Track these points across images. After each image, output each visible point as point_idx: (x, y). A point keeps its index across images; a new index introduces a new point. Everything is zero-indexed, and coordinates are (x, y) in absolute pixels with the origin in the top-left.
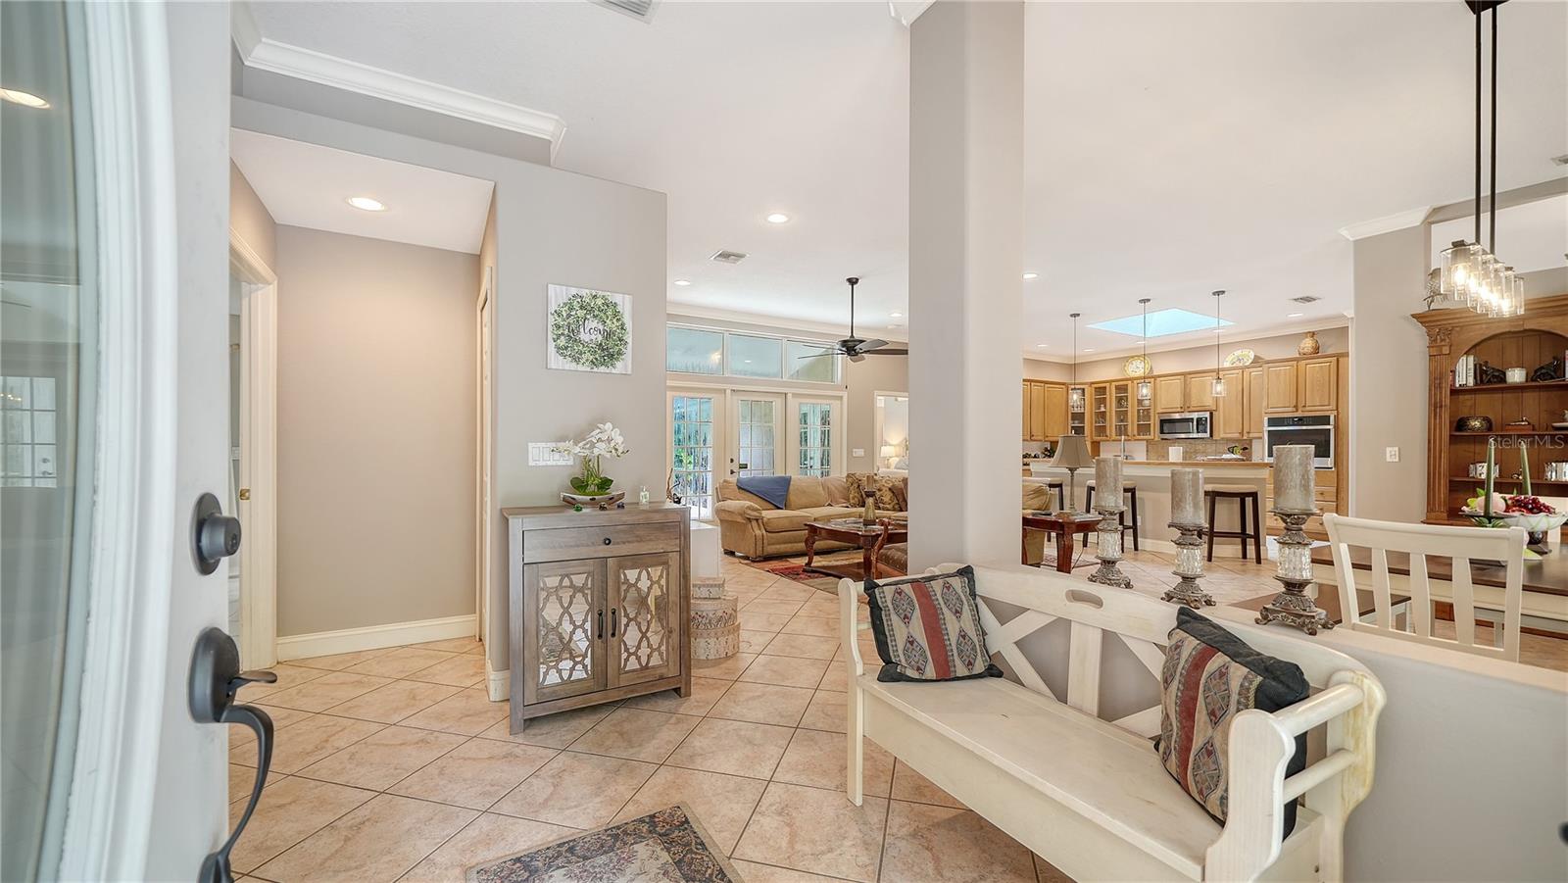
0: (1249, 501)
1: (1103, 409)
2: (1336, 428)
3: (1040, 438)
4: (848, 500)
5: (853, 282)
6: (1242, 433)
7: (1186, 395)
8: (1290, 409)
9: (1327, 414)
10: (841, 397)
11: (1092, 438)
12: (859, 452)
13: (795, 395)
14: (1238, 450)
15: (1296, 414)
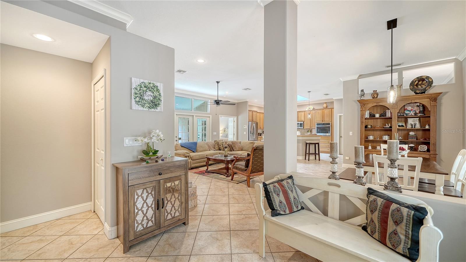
0: (317, 145)
2: (331, 126)
4: (215, 149)
5: (218, 82)
6: (310, 127)
8: (321, 121)
9: (329, 122)
10: (210, 117)
12: (215, 133)
13: (196, 116)
14: (309, 131)
15: (323, 123)
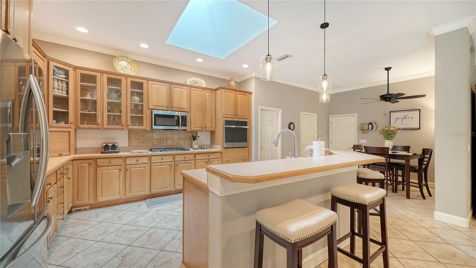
1: (91, 97)
2: (249, 128)
9: (246, 120)
11: (76, 125)
15: (235, 120)
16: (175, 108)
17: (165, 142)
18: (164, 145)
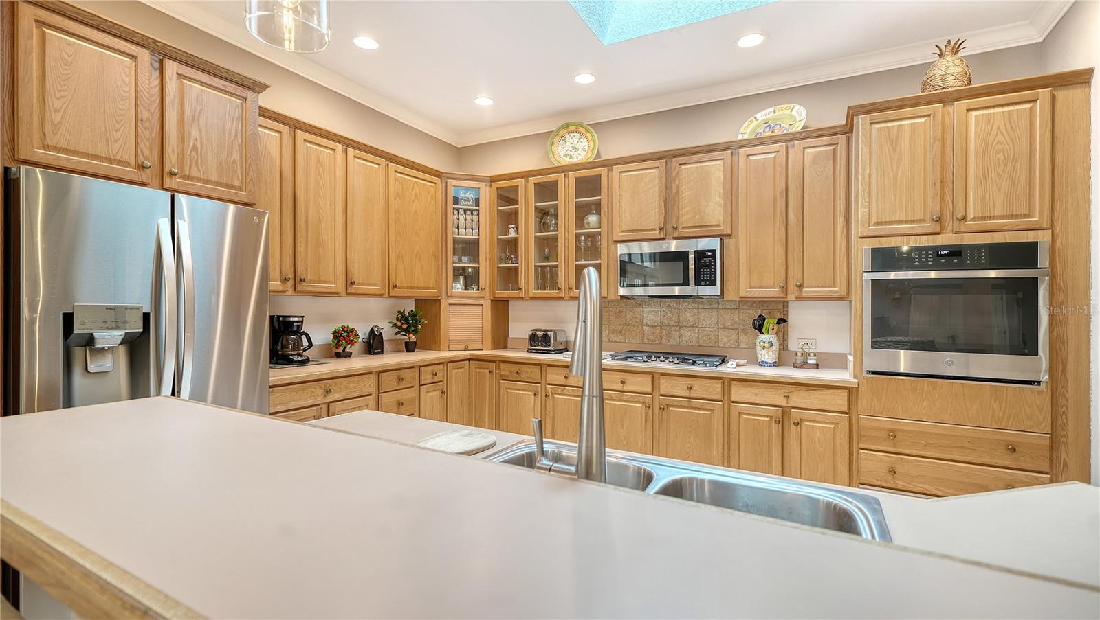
1: (512, 234)
2: (1054, 273)
3: (377, 289)
6: (784, 288)
7: (670, 199)
8: (927, 226)
9: (1028, 237)
11: (492, 292)
14: (770, 323)
15: (940, 240)
16: (683, 228)
17: (675, 334)
18: (673, 342)
